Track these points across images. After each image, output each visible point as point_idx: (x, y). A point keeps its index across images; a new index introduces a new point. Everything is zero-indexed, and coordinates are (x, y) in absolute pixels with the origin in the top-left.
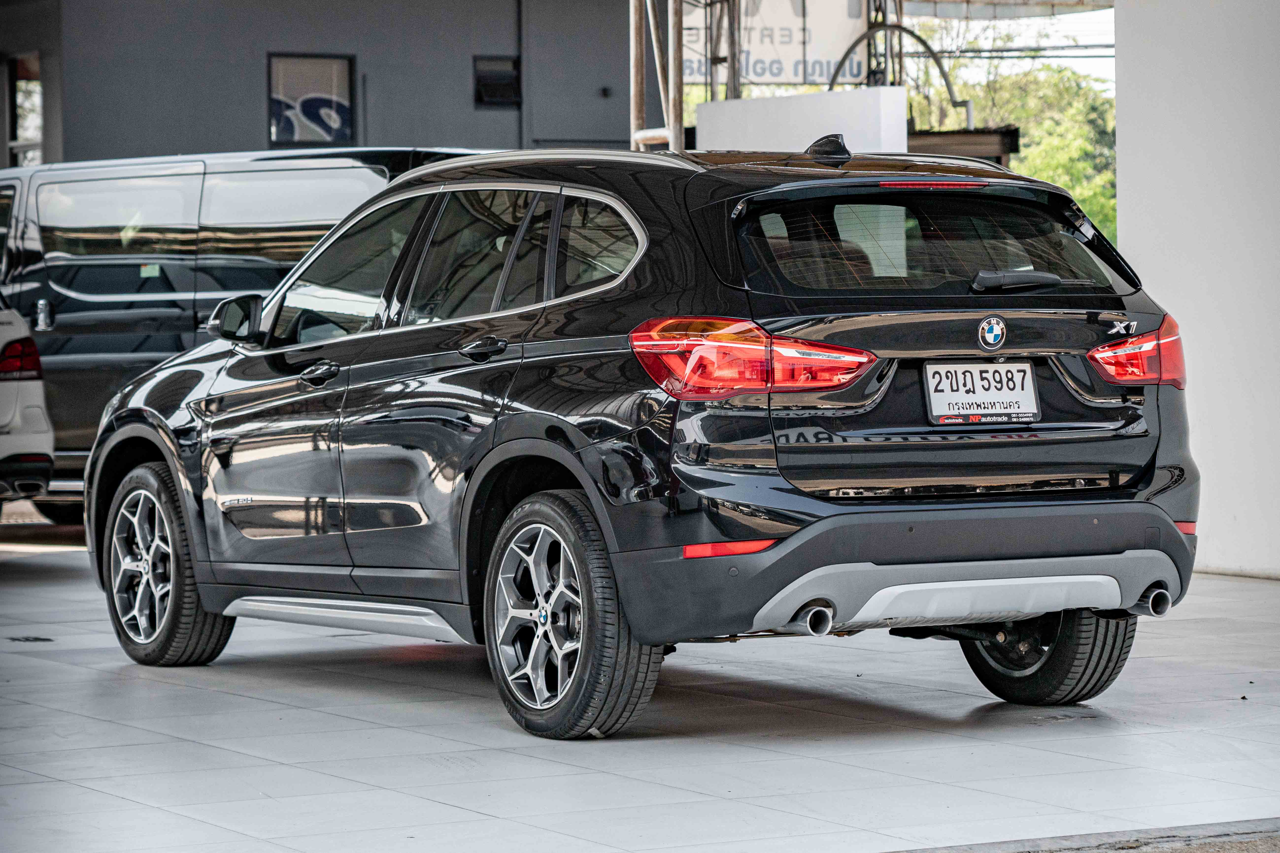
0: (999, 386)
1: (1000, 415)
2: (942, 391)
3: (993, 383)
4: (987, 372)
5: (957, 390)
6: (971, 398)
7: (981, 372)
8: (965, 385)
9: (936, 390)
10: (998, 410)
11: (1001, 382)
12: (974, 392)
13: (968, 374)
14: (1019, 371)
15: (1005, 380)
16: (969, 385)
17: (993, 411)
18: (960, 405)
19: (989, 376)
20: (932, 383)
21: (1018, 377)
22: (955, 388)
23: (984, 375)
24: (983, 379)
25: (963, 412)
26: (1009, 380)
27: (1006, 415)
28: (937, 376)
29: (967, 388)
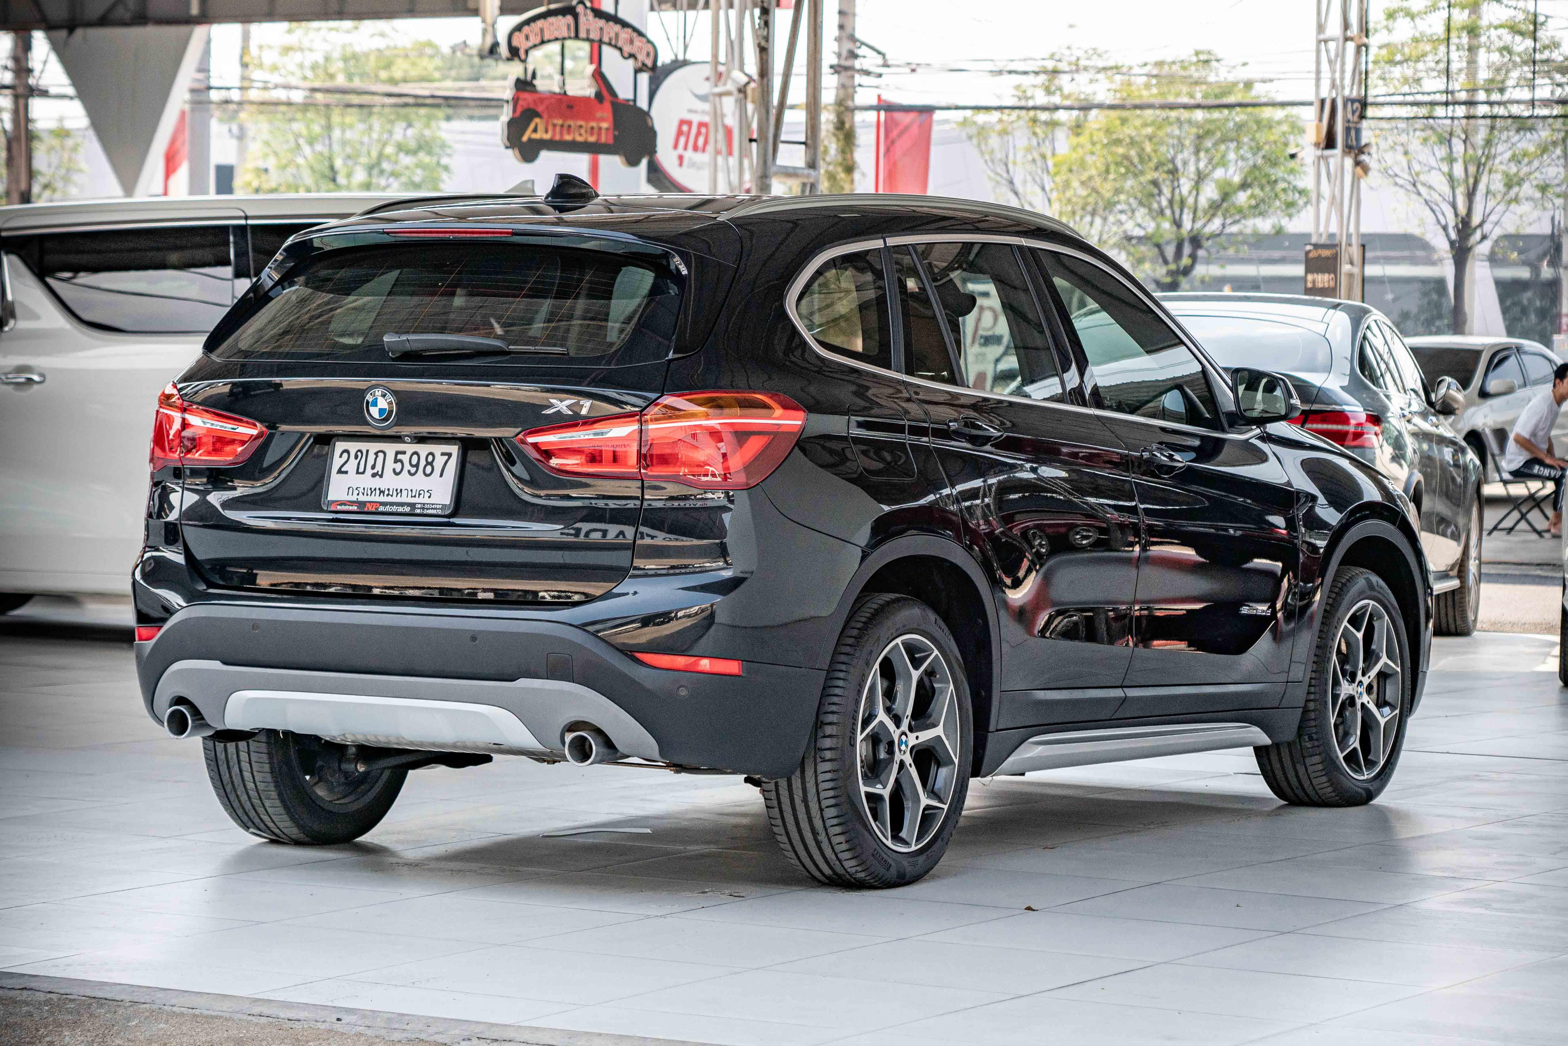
0: (413, 470)
1: (402, 504)
2: (346, 472)
3: (407, 466)
4: (404, 453)
5: (363, 473)
6: (377, 483)
7: (397, 453)
8: (373, 467)
9: (340, 471)
10: (404, 499)
11: (417, 466)
12: (381, 476)
13: (381, 455)
14: (443, 454)
15: (423, 463)
16: (378, 468)
17: (398, 499)
18: (361, 490)
19: (405, 458)
20: (337, 462)
21: (439, 461)
22: (361, 470)
23: (400, 457)
24: (396, 461)
25: (362, 498)
26: (428, 463)
27: (408, 504)
28: (345, 455)
29: (375, 471)
